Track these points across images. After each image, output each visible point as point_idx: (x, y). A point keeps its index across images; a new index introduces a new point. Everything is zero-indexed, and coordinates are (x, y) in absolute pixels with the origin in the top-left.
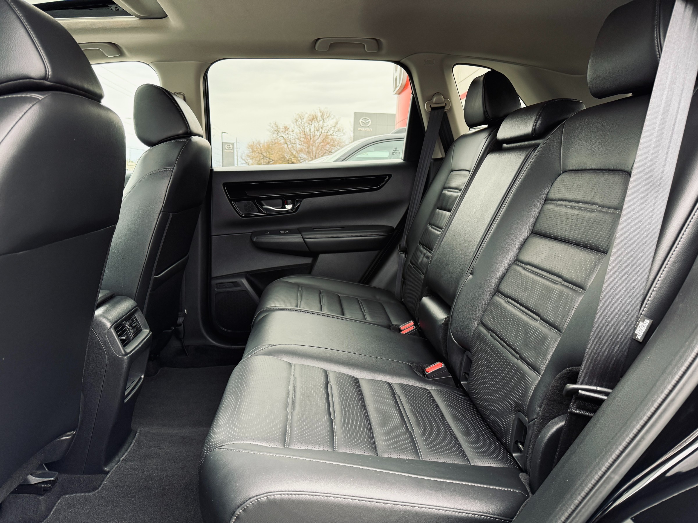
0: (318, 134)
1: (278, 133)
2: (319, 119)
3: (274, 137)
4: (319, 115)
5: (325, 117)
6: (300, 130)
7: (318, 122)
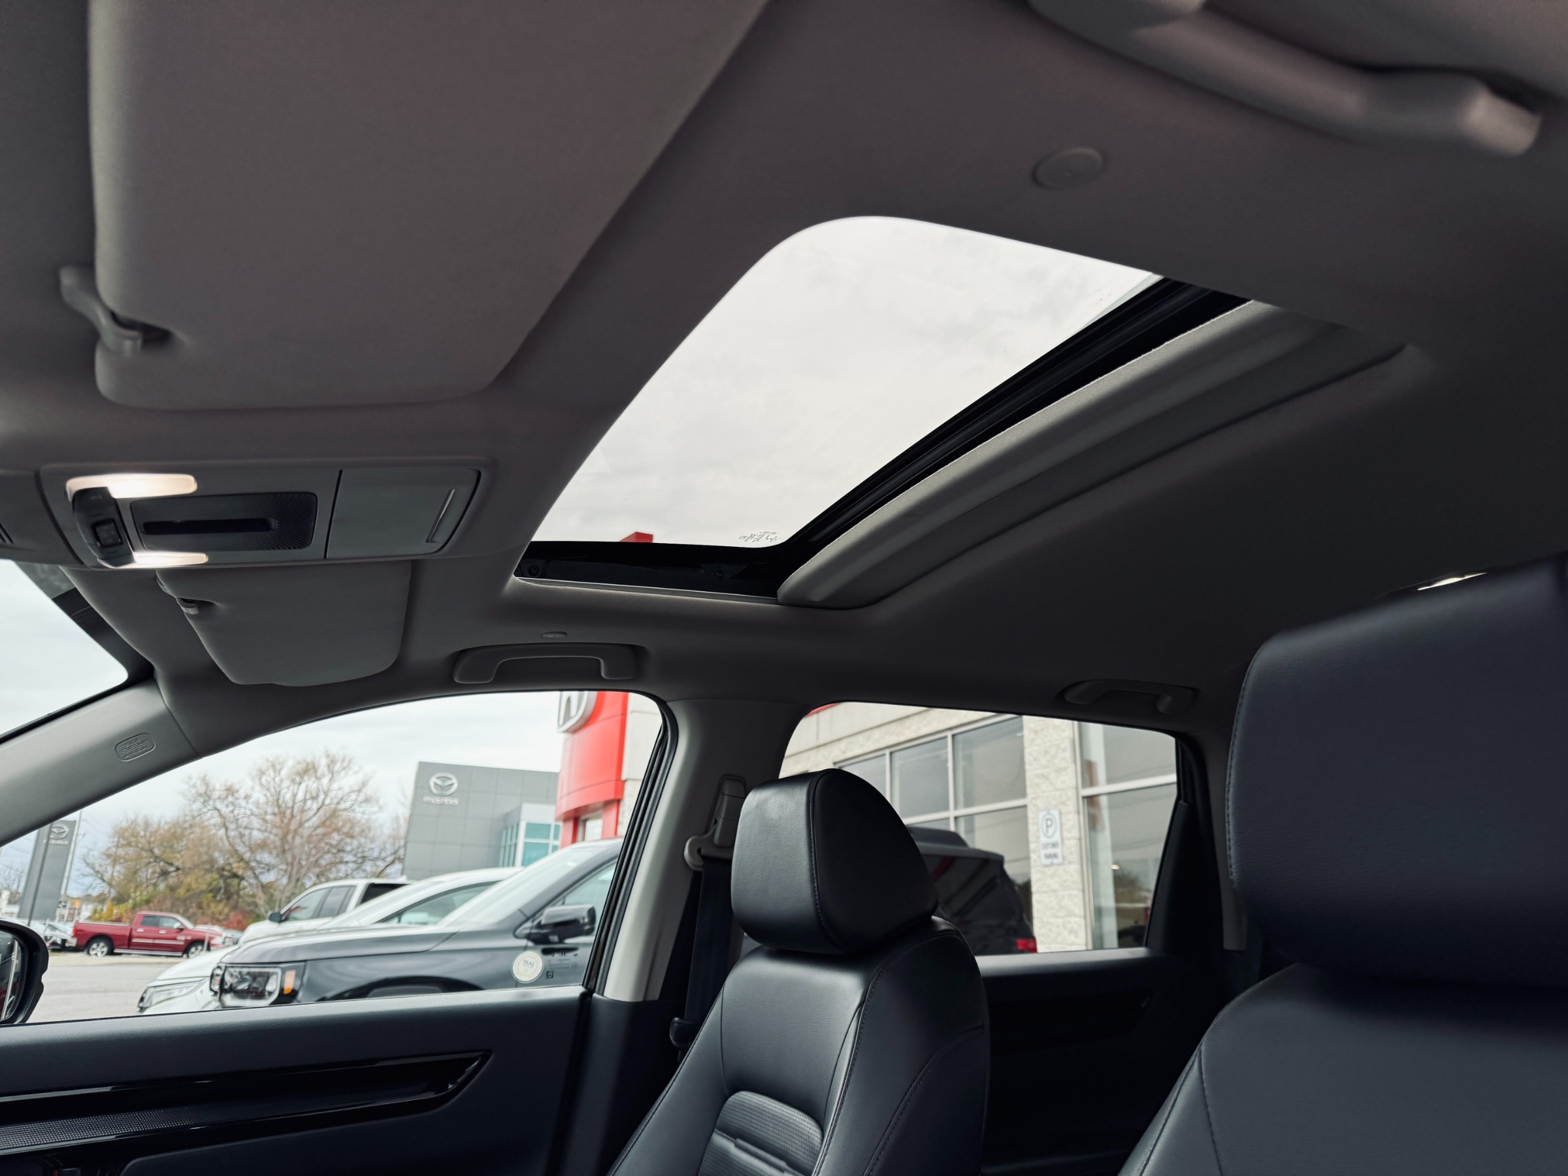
0: (315, 807)
1: (204, 802)
2: (319, 772)
3: (191, 811)
4: (324, 762)
5: (337, 767)
6: (268, 794)
7: (318, 778)
